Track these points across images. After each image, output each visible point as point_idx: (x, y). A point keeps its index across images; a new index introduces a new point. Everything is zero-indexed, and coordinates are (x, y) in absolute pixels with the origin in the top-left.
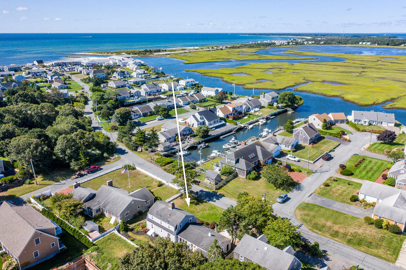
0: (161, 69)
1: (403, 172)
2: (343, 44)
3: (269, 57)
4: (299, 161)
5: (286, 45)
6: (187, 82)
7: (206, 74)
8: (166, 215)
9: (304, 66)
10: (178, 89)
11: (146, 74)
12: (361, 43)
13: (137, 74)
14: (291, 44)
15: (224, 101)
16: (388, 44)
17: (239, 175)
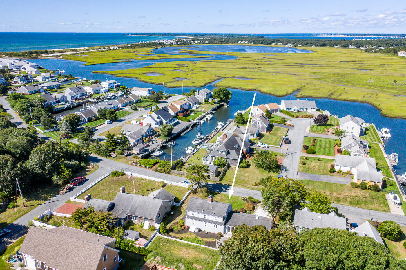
0: (63, 71)
1: (354, 145)
2: (225, 43)
3: (168, 56)
4: (268, 147)
5: (175, 45)
6: (110, 84)
7: (118, 75)
8: (208, 208)
9: (207, 64)
10: (103, 92)
11: (52, 77)
12: (240, 43)
13: (43, 78)
14: (179, 43)
15: (160, 101)
16: (262, 43)
17: (231, 166)
